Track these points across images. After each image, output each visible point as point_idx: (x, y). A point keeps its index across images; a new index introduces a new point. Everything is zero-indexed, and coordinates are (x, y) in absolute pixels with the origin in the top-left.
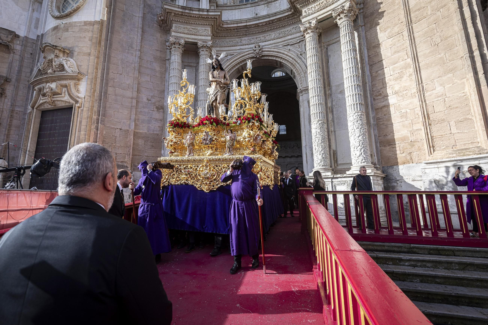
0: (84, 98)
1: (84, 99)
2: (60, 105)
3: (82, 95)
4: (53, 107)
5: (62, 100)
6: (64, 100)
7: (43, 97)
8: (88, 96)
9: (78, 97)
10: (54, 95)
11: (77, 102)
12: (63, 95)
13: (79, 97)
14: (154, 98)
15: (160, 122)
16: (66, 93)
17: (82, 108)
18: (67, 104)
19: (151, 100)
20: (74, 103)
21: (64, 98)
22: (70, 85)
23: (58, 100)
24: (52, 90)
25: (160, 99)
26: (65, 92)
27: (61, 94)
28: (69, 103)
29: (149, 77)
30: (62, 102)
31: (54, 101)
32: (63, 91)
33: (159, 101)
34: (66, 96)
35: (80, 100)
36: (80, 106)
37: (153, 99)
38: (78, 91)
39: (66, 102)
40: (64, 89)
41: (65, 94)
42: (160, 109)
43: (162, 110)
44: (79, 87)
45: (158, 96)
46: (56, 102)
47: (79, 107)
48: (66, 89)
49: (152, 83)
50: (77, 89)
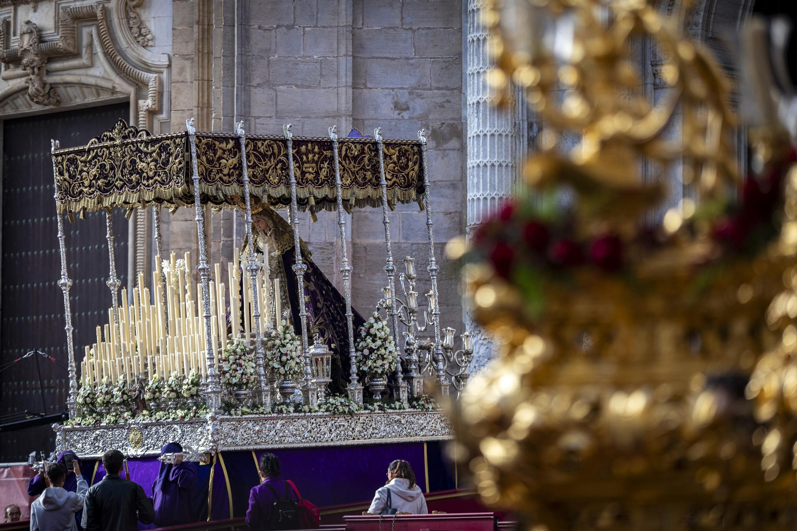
0: (169, 66)
1: (170, 73)
2: (78, 99)
3: (157, 56)
4: (47, 108)
5: (84, 80)
6: (92, 81)
7: (7, 68)
8: (184, 57)
9: (145, 63)
10: (50, 60)
11: (140, 86)
12: (85, 60)
13: (148, 68)
14: (419, 96)
15: (448, 192)
16: (98, 49)
17: (164, 116)
18: (105, 97)
19: (411, 105)
20: (131, 90)
21: (92, 71)
22: (106, 12)
23: (67, 84)
24: (41, 40)
25: (444, 95)
26: (91, 45)
27: (77, 55)
28: (113, 91)
29: (398, 11)
30: (86, 90)
31: (53, 86)
32: (85, 41)
33: (442, 106)
34: (97, 64)
35: (151, 78)
36: (155, 107)
37: (419, 101)
38: (141, 37)
39: (98, 89)
40: (85, 31)
41: (92, 55)
42: (446, 140)
43: (454, 143)
44: (145, 15)
45: (435, 85)
46: (61, 90)
47: (152, 113)
48: (94, 30)
49: (410, 33)
50: (135, 30)
